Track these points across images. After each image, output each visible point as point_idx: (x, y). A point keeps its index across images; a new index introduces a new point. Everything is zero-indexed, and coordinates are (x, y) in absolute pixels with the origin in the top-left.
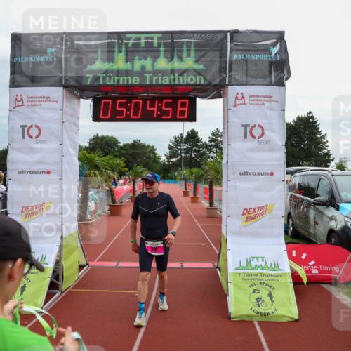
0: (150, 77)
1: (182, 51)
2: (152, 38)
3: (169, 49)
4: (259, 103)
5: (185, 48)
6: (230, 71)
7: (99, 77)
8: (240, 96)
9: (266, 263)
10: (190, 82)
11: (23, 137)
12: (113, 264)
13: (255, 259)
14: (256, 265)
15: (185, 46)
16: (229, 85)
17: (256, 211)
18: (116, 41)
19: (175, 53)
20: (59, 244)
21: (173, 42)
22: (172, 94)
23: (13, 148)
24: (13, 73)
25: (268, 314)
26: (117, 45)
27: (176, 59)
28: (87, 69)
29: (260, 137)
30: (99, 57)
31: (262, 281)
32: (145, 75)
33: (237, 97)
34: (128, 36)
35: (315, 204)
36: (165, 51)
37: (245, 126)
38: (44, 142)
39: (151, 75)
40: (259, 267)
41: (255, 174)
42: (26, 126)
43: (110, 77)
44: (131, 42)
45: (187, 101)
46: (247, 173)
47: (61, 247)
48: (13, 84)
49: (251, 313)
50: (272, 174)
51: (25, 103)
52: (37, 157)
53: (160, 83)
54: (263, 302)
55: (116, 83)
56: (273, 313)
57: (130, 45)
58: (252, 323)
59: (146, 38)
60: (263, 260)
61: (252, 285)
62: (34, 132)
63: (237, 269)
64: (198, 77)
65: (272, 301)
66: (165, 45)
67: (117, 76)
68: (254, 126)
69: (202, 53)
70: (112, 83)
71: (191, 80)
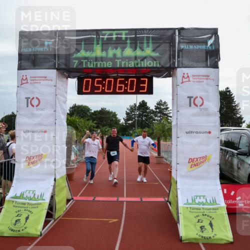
0: (120, 62)
1: (143, 43)
2: (121, 34)
3: (134, 42)
4: (200, 80)
5: (145, 41)
6: (178, 57)
7: (83, 62)
8: (186, 76)
9: (206, 200)
10: (149, 66)
11: (28, 106)
12: (91, 198)
13: (198, 197)
14: (199, 202)
15: (145, 39)
16: (177, 67)
17: (199, 160)
18: (95, 36)
19: (138, 44)
20: (53, 185)
21: (136, 37)
22: (136, 74)
23: (20, 114)
24: (20, 59)
25: (210, 237)
26: (95, 39)
27: (138, 49)
28: (74, 57)
29: (201, 106)
30: (83, 48)
31: (204, 214)
32: (116, 60)
33: (183, 77)
34: (104, 32)
35: (238, 154)
36: (131, 43)
37: (190, 98)
38: (42, 110)
39: (120, 60)
40: (201, 203)
41: (197, 133)
42: (30, 98)
43: (91, 62)
44: (106, 37)
45: (146, 79)
46: (192, 132)
47: (54, 186)
48: (20, 68)
49: (197, 237)
50: (210, 132)
51: (29, 81)
52: (37, 120)
53: (127, 66)
54: (206, 229)
55: (95, 66)
56: (213, 237)
57: (105, 39)
58: (198, 244)
59: (117, 34)
60: (204, 198)
61: (197, 216)
62: (35, 102)
63: (185, 204)
64: (155, 62)
65: (212, 229)
66: (131, 39)
67: (96, 61)
68: (197, 97)
69: (157, 45)
70: (92, 66)
71: (150, 64)
